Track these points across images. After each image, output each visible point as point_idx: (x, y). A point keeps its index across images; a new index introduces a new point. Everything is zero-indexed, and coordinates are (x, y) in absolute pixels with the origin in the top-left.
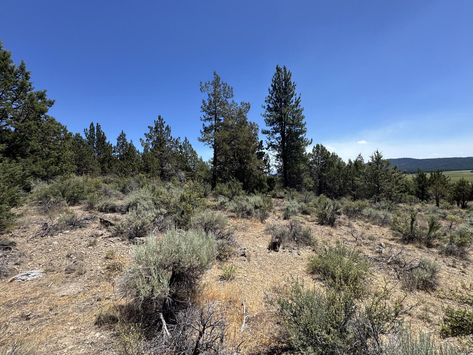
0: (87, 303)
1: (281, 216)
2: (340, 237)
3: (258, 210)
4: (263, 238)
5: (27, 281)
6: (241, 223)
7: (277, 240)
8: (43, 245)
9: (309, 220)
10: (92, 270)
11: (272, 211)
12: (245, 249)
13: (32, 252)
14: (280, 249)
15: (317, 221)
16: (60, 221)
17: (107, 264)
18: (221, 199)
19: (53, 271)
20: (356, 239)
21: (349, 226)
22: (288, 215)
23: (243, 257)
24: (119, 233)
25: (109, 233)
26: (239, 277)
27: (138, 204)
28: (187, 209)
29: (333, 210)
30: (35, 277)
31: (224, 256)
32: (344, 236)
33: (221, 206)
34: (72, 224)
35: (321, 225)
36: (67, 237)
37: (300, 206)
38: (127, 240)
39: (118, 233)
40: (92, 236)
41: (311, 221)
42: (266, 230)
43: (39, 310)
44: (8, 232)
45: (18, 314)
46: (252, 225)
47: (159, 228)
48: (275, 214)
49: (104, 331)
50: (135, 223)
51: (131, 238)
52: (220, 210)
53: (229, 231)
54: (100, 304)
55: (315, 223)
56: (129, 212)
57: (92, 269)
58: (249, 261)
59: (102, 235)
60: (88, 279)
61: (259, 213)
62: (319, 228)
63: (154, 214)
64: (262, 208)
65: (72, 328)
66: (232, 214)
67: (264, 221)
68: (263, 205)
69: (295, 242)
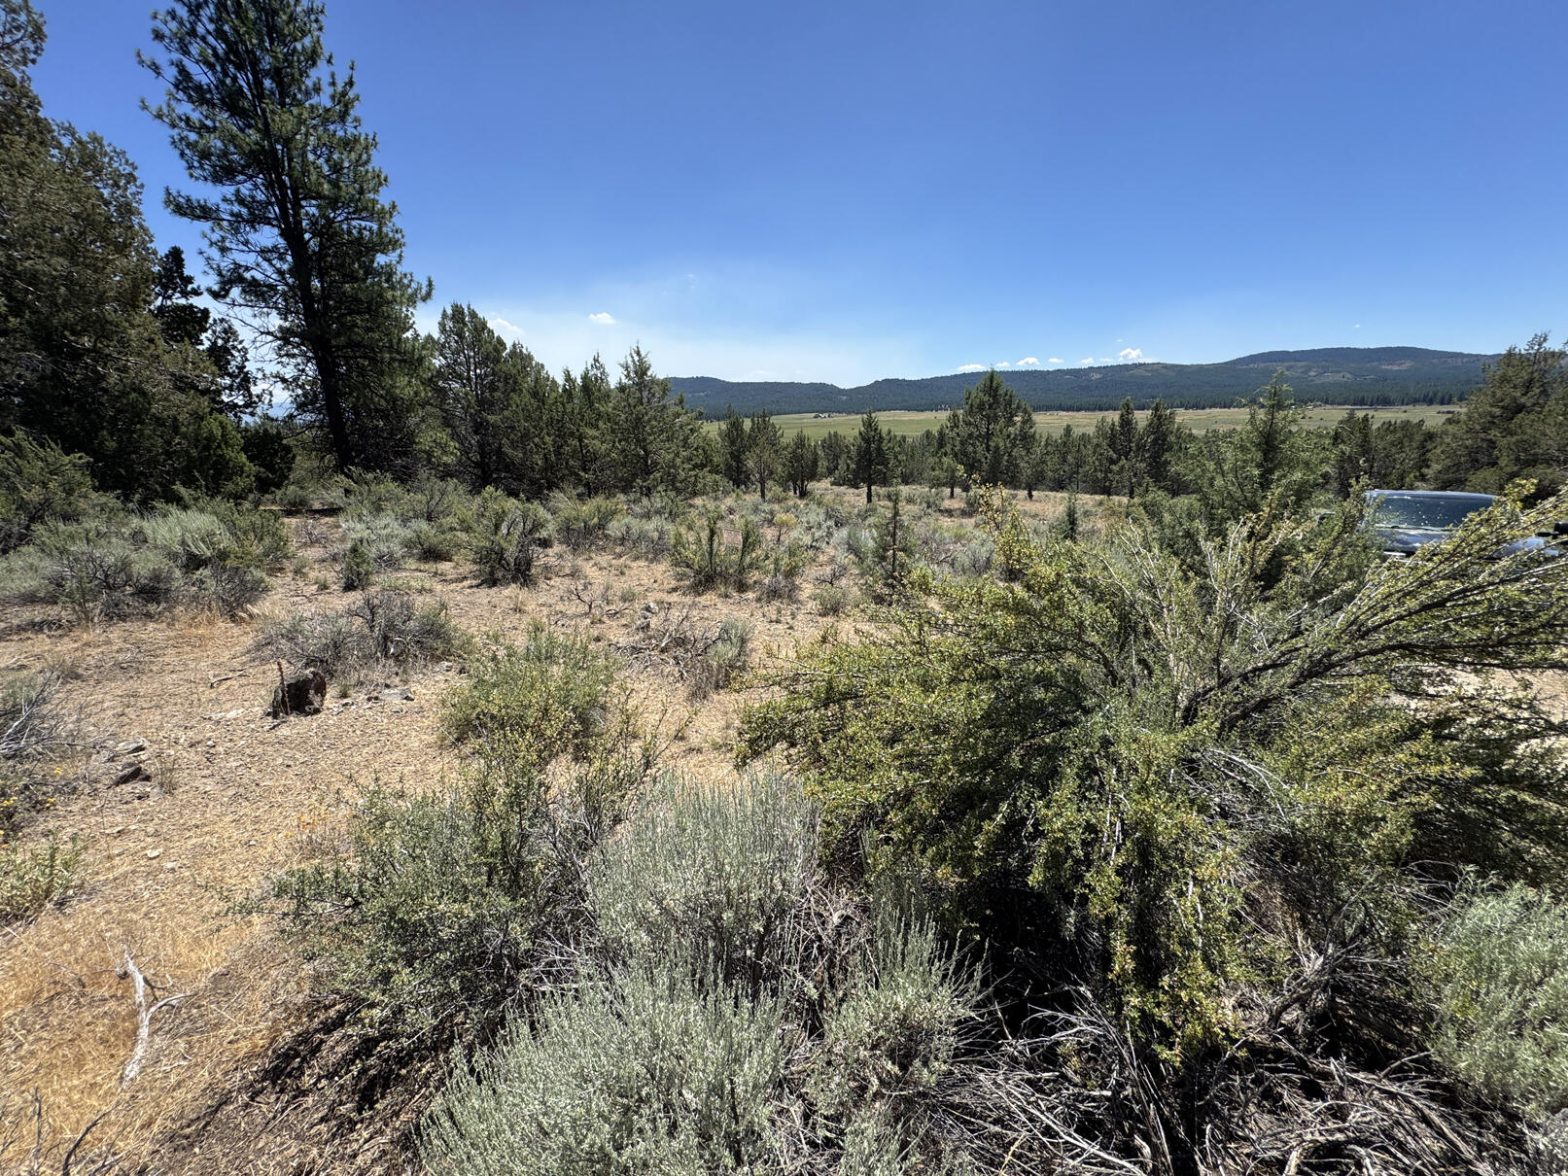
1: (330, 581)
2: (545, 611)
4: (243, 681)
7: (310, 671)
9: (449, 578)
12: (141, 749)
14: (330, 700)
15: (475, 577)
20: (590, 607)
21: (574, 574)
22: (359, 574)
23: (139, 787)
26: (111, 876)
29: (523, 534)
32: (560, 607)
35: (489, 587)
37: (408, 533)
41: (453, 581)
42: (259, 647)
46: (181, 641)
48: (305, 575)
55: (466, 583)
61: (211, 582)
62: (484, 595)
64: (227, 563)
66: (37, 613)
67: (246, 611)
68: (235, 546)
69: (391, 662)
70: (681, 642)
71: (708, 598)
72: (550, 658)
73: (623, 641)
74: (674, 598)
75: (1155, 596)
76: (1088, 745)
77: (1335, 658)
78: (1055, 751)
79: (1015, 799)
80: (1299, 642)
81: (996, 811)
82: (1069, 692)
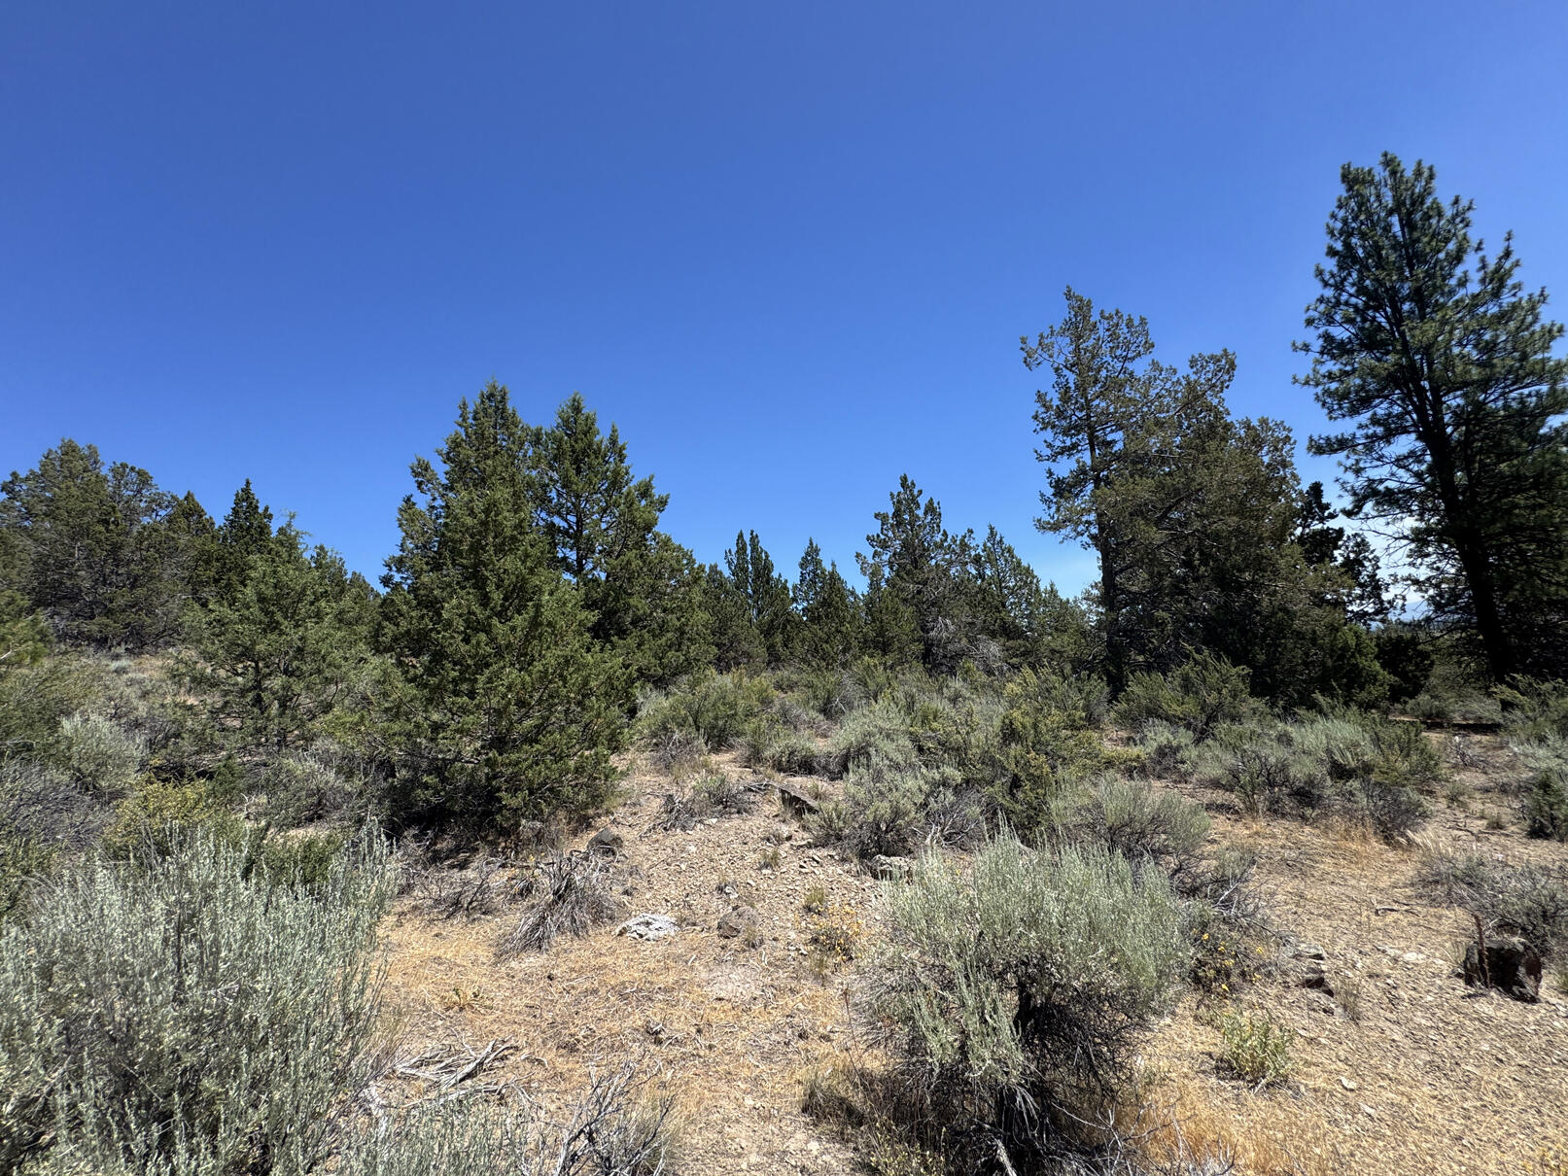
0: (774, 1037)
1: (1504, 819)
3: (1354, 784)
4: (1412, 919)
5: (648, 940)
6: (1274, 836)
7: (1515, 939)
8: (669, 850)
10: (775, 939)
11: (1442, 790)
12: (1319, 957)
13: (651, 867)
14: (1548, 991)
16: (697, 791)
17: (811, 927)
18: (1159, 735)
19: (694, 924)
22: (1553, 818)
24: (830, 837)
25: (806, 835)
26: (1311, 1084)
27: (872, 751)
28: (1032, 771)
30: (661, 934)
31: (1218, 972)
33: (1160, 763)
34: (722, 803)
36: (714, 836)
38: (855, 861)
39: (828, 835)
40: (768, 840)
42: (1427, 882)
43: (676, 1025)
44: (608, 813)
45: (640, 1023)
46: (1335, 852)
47: (942, 830)
49: (828, 1142)
50: (872, 809)
51: (864, 855)
52: (1159, 777)
53: (1222, 866)
54: (807, 1051)
56: (851, 774)
57: (777, 935)
58: (1355, 1018)
59: (789, 838)
60: (770, 963)
63: (922, 782)
64: (1374, 778)
65: (749, 1102)
67: (1403, 835)
68: (1380, 760)
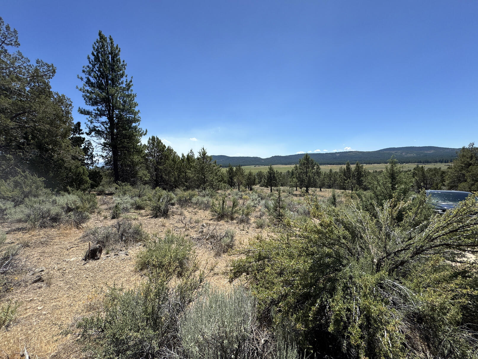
1: (108, 215)
2: (172, 226)
4: (77, 248)
9: (143, 215)
11: (96, 211)
12: (43, 271)
14: (103, 256)
15: (151, 215)
20: (185, 225)
21: (181, 214)
22: (117, 214)
23: (39, 284)
29: (167, 202)
32: (176, 225)
35: (155, 218)
37: (132, 201)
41: (144, 216)
42: (84, 237)
48: (101, 214)
55: (148, 217)
58: (49, 285)
61: (73, 217)
62: (153, 221)
64: (79, 210)
66: (20, 225)
67: (81, 226)
68: (82, 205)
69: (123, 242)
70: (213, 237)
71: (222, 222)
72: (172, 242)
73: (195, 236)
74: (211, 222)
75: (362, 225)
76: (345, 278)
77: (424, 248)
78: (334, 281)
79: (322, 298)
80: (411, 242)
81: (316, 302)
82: (337, 259)
